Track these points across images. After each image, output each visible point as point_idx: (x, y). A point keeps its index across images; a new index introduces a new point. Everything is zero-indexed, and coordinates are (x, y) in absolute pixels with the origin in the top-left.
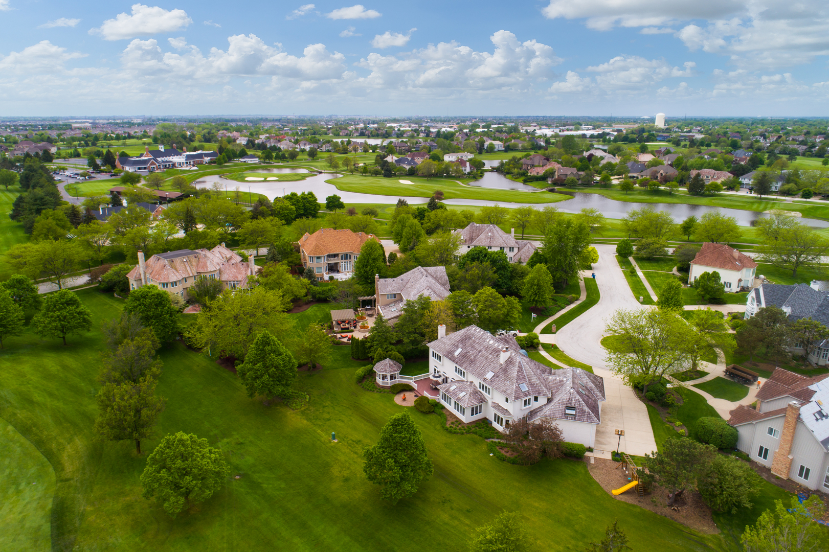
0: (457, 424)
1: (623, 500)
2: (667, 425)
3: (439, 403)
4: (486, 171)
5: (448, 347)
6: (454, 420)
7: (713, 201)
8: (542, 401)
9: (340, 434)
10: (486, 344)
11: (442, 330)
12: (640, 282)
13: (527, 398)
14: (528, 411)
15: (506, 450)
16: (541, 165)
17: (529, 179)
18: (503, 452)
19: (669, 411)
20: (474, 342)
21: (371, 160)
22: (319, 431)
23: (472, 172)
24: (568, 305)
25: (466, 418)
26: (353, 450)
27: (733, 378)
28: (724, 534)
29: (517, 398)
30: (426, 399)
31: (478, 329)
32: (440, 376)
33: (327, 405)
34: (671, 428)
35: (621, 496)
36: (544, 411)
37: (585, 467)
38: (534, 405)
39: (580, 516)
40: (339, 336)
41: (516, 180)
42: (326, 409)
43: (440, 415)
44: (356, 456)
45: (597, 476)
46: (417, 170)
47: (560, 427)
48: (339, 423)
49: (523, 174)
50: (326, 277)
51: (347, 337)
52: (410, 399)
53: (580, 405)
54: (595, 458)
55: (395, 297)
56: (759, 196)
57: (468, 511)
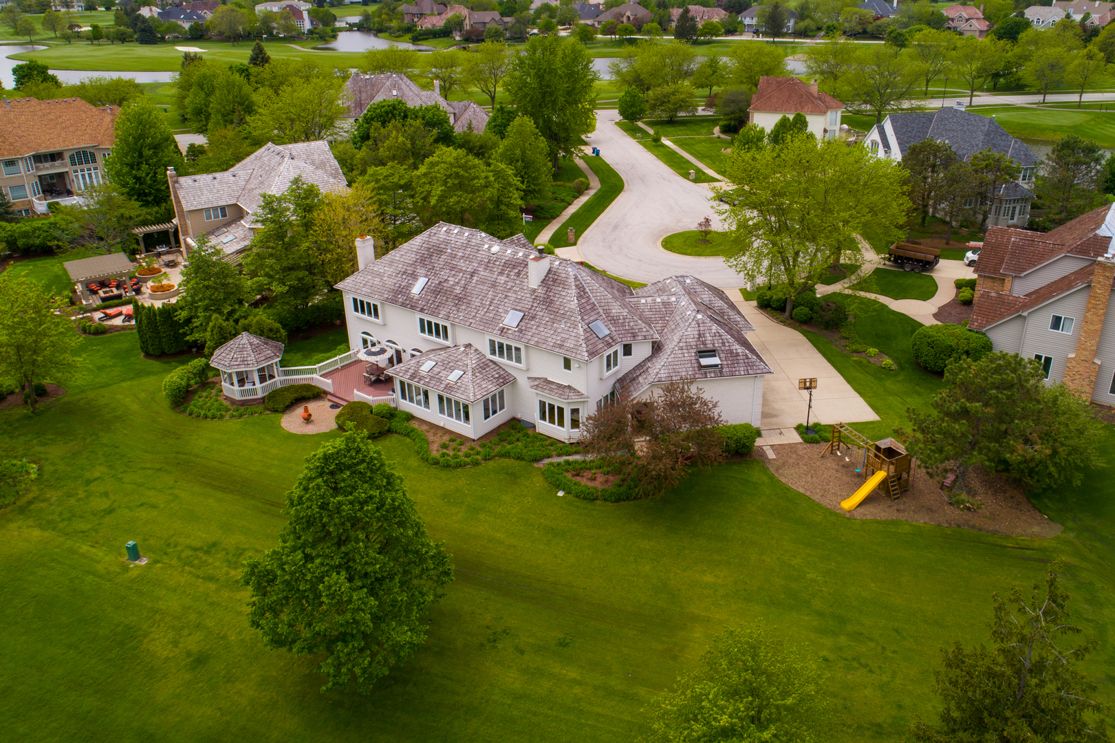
0: (455, 445)
1: (869, 517)
2: (855, 359)
3: (396, 409)
4: (341, 30)
5: (390, 282)
6: (446, 438)
7: (713, 49)
8: (641, 351)
9: (152, 542)
10: (482, 255)
11: (364, 248)
12: (674, 153)
13: (611, 351)
14: (613, 381)
15: (588, 474)
16: (436, 13)
17: (420, 35)
18: (584, 482)
19: (843, 334)
20: (453, 256)
21: (109, 21)
22: (85, 548)
23: (315, 28)
24: (576, 198)
25: (474, 428)
26: (200, 573)
27: (902, 266)
28: (1071, 530)
29: (592, 354)
30: (363, 405)
31: (456, 229)
32: (383, 351)
33: (97, 474)
34: (864, 361)
35: (861, 510)
36: (653, 371)
37: (765, 470)
38: (626, 364)
39: (809, 576)
40: (98, 315)
41: (398, 39)
42: (93, 487)
43: (407, 435)
44: (212, 586)
45: (795, 480)
46: (208, 29)
47: (706, 396)
48: (143, 514)
49: (408, 30)
50: (41, 206)
51: (120, 314)
52: (324, 416)
53: (723, 343)
54: (772, 446)
55: (224, 215)
56: (772, 39)
57: (563, 644)
